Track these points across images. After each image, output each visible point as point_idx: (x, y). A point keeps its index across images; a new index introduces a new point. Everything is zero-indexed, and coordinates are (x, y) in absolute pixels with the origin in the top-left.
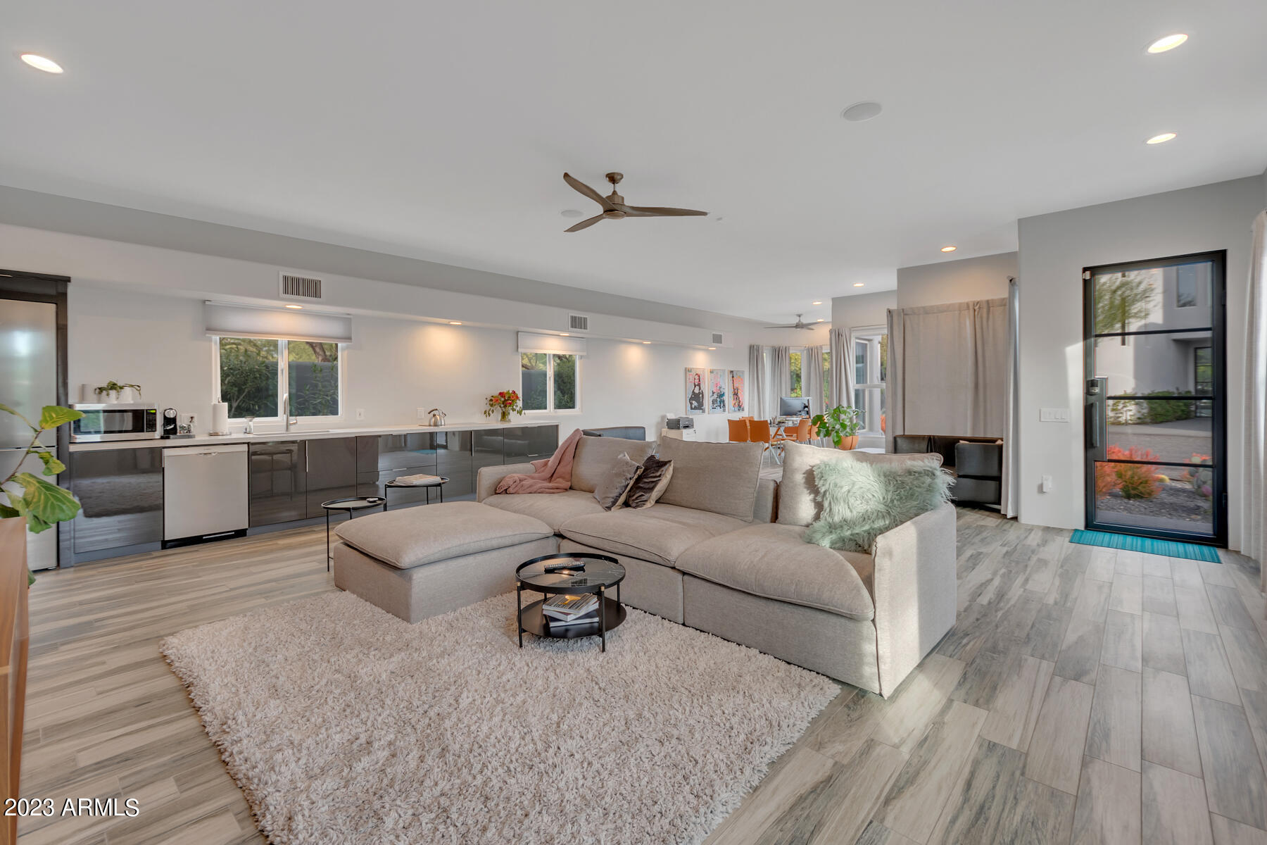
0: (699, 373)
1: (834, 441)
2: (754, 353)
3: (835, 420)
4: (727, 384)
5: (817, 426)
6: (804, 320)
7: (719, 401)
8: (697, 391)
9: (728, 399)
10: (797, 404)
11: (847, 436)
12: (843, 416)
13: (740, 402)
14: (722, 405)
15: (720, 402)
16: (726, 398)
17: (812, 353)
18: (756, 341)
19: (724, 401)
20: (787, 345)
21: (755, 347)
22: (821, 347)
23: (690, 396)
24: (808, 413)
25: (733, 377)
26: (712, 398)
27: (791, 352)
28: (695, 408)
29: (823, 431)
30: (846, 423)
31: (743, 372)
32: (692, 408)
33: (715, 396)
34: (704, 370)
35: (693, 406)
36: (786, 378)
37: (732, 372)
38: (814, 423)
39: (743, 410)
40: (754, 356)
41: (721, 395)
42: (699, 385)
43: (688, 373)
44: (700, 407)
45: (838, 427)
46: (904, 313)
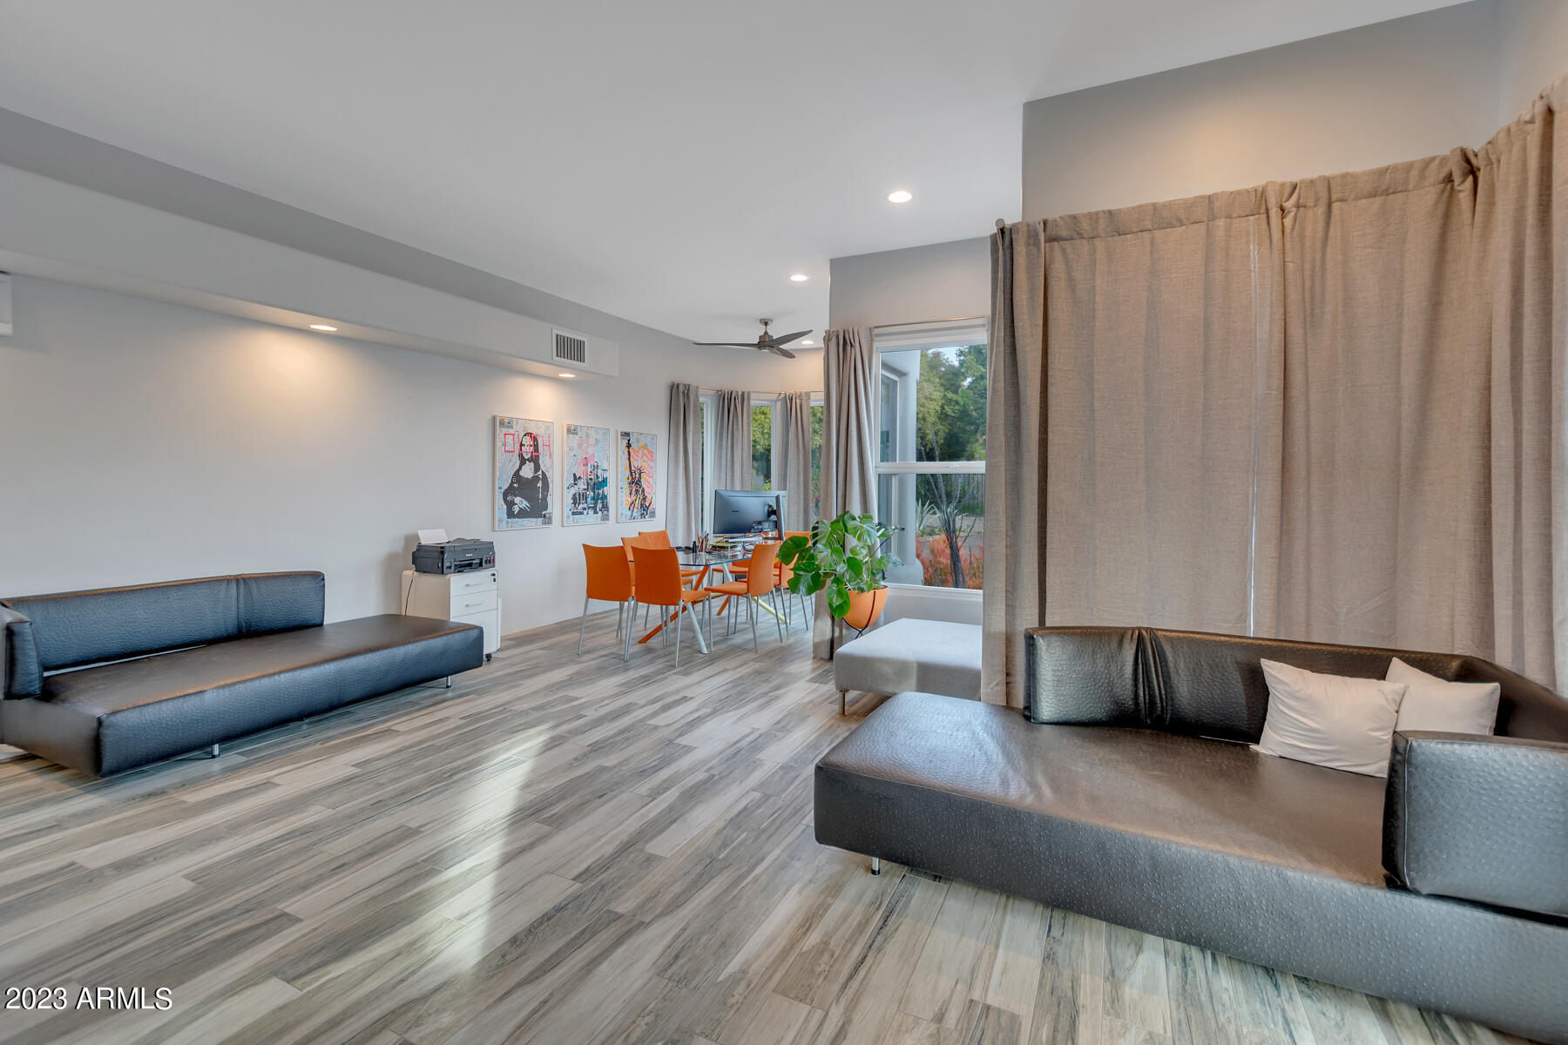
0: (534, 432)
1: (830, 605)
2: (680, 401)
3: (834, 551)
4: (612, 459)
5: (792, 565)
6: (776, 332)
7: (592, 496)
8: (528, 471)
9: (617, 493)
10: (753, 505)
11: (862, 590)
12: (852, 541)
13: (644, 499)
14: (599, 506)
15: (595, 499)
16: (610, 491)
17: (791, 405)
18: (683, 378)
19: (604, 497)
20: (746, 390)
21: (681, 388)
22: (808, 394)
23: (506, 486)
24: (777, 525)
25: (629, 446)
26: (573, 491)
27: (752, 402)
28: (523, 514)
29: (807, 577)
30: (859, 557)
31: (654, 437)
32: (510, 514)
33: (582, 485)
34: (549, 426)
35: (516, 509)
36: (743, 455)
37: (627, 434)
38: (785, 556)
39: (653, 515)
40: (678, 405)
41: (598, 484)
42: (535, 459)
43: (500, 432)
44: (538, 509)
45: (841, 568)
46: (1050, 234)
